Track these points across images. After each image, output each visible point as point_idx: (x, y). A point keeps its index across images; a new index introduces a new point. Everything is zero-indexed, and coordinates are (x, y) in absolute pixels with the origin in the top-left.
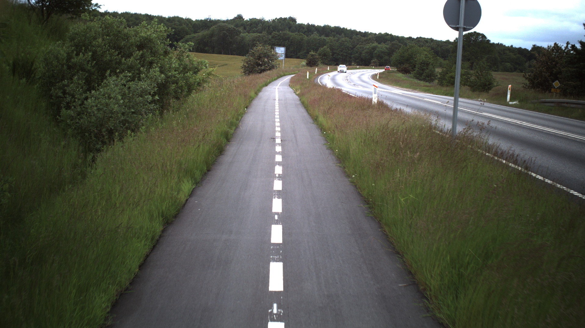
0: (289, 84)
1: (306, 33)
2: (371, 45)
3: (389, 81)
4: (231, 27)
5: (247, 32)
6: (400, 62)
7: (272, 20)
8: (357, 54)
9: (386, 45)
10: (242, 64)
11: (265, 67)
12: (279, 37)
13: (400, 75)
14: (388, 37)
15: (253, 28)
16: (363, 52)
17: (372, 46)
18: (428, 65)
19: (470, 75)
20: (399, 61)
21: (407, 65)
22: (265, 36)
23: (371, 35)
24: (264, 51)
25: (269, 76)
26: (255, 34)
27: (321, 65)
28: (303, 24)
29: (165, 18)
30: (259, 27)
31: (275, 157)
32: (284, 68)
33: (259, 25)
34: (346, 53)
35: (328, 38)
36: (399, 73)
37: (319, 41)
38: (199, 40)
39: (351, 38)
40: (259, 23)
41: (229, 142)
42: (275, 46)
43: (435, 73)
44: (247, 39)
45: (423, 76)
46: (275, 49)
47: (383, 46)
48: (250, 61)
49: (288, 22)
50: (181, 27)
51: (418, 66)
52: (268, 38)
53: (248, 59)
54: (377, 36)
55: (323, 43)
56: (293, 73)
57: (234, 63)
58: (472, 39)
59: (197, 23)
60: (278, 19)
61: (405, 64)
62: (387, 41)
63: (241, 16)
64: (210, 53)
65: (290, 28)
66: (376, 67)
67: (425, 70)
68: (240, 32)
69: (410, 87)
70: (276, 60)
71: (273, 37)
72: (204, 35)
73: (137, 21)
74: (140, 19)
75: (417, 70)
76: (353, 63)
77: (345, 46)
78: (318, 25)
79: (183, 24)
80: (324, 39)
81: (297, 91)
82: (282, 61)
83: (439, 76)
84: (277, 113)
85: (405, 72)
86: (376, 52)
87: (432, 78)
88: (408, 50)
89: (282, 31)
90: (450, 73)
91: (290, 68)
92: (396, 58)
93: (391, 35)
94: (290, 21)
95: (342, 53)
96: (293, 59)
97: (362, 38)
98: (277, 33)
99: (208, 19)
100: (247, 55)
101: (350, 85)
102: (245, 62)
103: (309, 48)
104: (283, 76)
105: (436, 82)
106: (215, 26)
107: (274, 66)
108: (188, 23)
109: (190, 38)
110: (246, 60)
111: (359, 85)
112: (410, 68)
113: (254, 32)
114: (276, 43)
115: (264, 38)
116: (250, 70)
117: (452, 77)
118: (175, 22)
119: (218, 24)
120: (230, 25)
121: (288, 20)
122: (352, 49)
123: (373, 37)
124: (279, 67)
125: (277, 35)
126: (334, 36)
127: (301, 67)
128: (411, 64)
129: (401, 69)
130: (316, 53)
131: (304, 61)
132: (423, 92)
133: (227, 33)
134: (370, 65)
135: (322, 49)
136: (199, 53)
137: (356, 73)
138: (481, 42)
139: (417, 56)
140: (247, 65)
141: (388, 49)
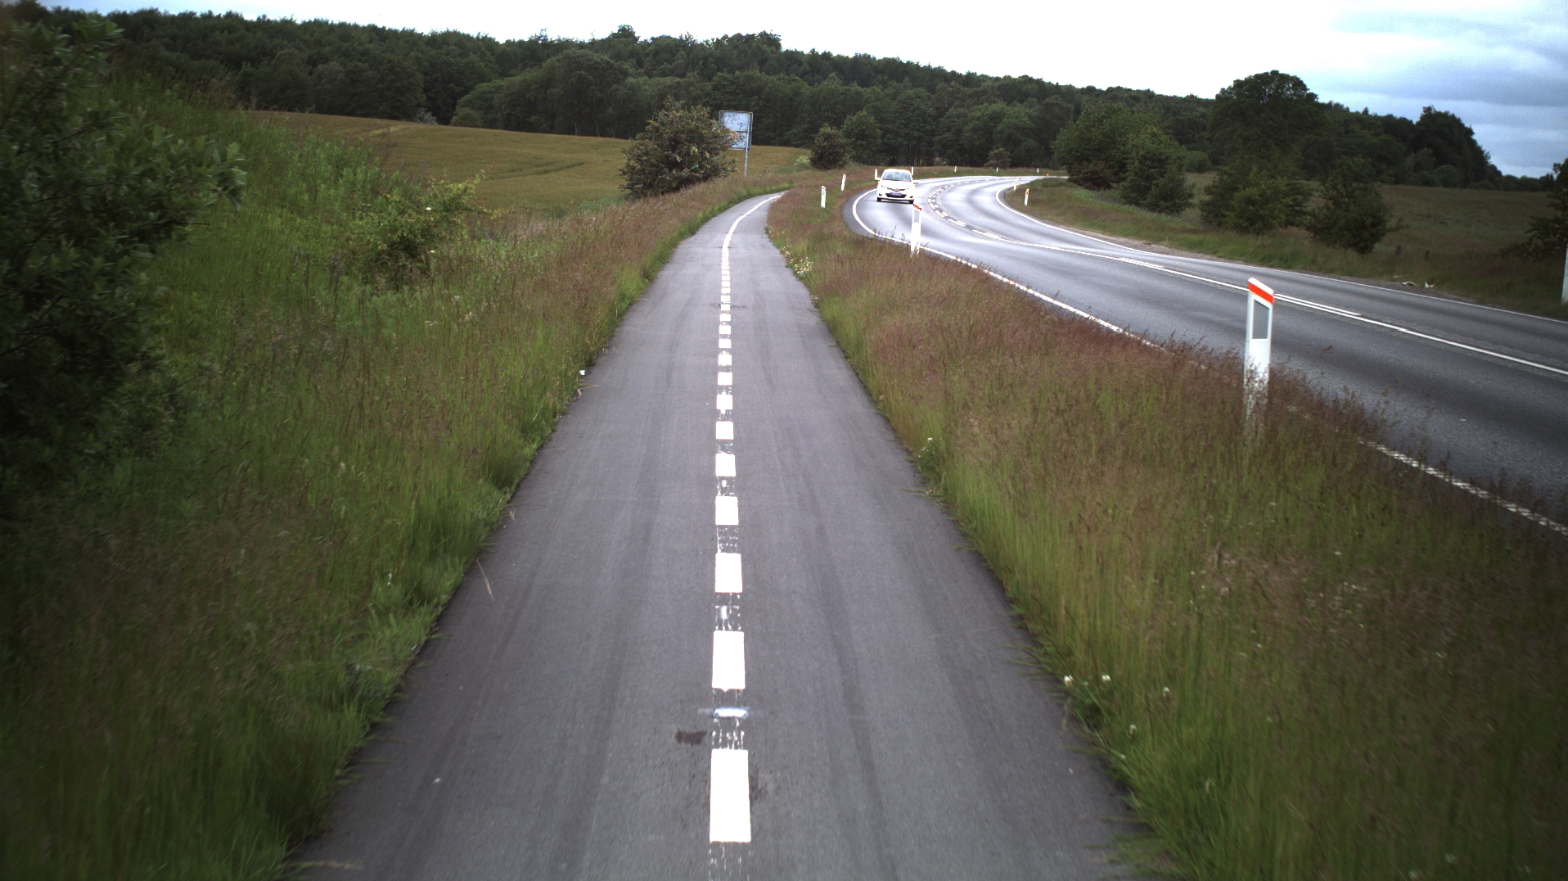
0: (767, 227)
1: (806, 77)
2: (987, 107)
3: (1063, 214)
4: (602, 60)
5: (645, 73)
6: (1078, 156)
7: (713, 40)
8: (948, 135)
9: (1027, 107)
10: (622, 161)
11: (692, 171)
12: (734, 87)
13: (1082, 193)
14: (1029, 86)
15: (663, 64)
16: (967, 128)
17: (990, 112)
18: (1162, 163)
19: (1301, 195)
20: (1077, 152)
21: (1101, 165)
22: (692, 85)
23: (987, 82)
24: (688, 124)
25: (703, 201)
26: (668, 78)
27: (853, 166)
28: (798, 52)
29: (420, 36)
30: (678, 59)
32: (748, 175)
33: (678, 55)
34: (918, 130)
35: (869, 90)
36: (1071, 187)
37: (842, 97)
38: (511, 95)
39: (932, 90)
40: (678, 51)
42: (723, 109)
43: (1185, 187)
44: (646, 93)
45: (1149, 197)
46: (722, 117)
47: (1020, 112)
48: (647, 154)
49: (758, 47)
50: (464, 61)
51: (1135, 168)
52: (702, 91)
53: (641, 147)
54: (1000, 83)
55: (855, 104)
56: (774, 188)
57: (604, 161)
58: (1265, 92)
59: (509, 50)
60: (730, 39)
61: (1095, 162)
62: (1027, 97)
63: (629, 29)
64: (544, 132)
65: (762, 62)
66: (1003, 170)
67: (1155, 179)
68: (626, 74)
69: (1136, 234)
70: (724, 150)
71: (715, 88)
72: (525, 80)
73: (344, 45)
74: (353, 37)
75: (1130, 178)
77: (914, 111)
78: (838, 56)
79: (471, 54)
80: (858, 93)
81: (797, 262)
82: (741, 152)
83: (1204, 197)
85: (1094, 184)
86: (1000, 127)
87: (1175, 202)
88: (1100, 121)
89: (741, 72)
90: (1244, 188)
91: (765, 172)
92: (1067, 145)
93: (1039, 82)
94: (763, 44)
95: (907, 132)
96: (772, 147)
97: (960, 88)
98: (728, 76)
99: (540, 37)
100: (638, 136)
101: (958, 228)
102: (633, 156)
103: (816, 116)
104: (748, 198)
105: (1192, 214)
106: (558, 57)
107: (720, 167)
108: (484, 49)
109: (490, 92)
110: (635, 150)
111: (985, 229)
112: (1108, 172)
113: (664, 74)
114: (725, 103)
115: (692, 88)
116: (647, 179)
117: (1249, 201)
118: (450, 48)
119: (565, 52)
120: (600, 53)
121: (759, 40)
122: (935, 119)
123: (993, 88)
124: (732, 171)
125: (729, 81)
126: (885, 85)
127: (798, 171)
128: (1111, 160)
129: (1081, 175)
130: (838, 130)
131: (803, 154)
132: (1182, 251)
133: (590, 77)
134: (986, 164)
135: (854, 120)
136: (510, 130)
137: (953, 188)
138: (1291, 99)
139: (1128, 138)
140: (638, 166)
141: (1035, 119)
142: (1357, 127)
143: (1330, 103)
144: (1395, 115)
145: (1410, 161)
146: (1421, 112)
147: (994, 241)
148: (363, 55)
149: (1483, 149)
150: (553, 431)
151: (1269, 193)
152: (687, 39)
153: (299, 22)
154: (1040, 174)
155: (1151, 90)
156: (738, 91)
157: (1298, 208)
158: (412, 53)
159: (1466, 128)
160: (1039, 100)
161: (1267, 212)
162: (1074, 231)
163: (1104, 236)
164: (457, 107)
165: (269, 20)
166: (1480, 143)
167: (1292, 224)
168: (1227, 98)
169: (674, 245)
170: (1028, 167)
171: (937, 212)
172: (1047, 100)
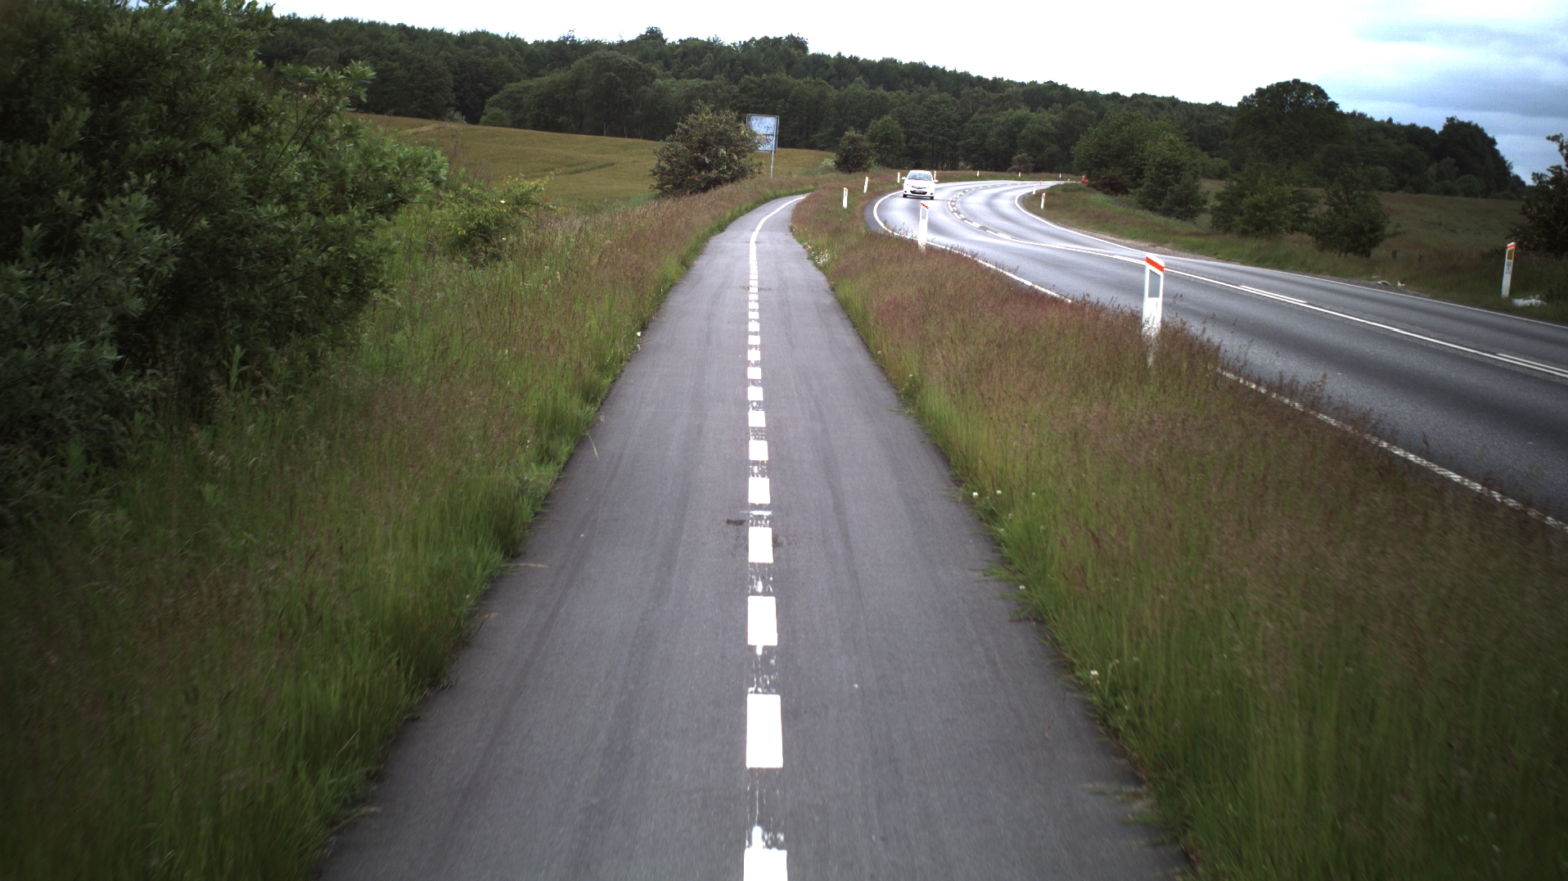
0: (791, 225)
1: (832, 80)
2: (1011, 114)
3: (1076, 217)
4: (630, 61)
5: (672, 75)
6: (1097, 162)
7: (740, 42)
8: (972, 139)
9: (1051, 113)
10: (652, 163)
11: (720, 172)
12: (761, 89)
13: (1099, 198)
14: (1055, 92)
15: (690, 66)
16: (991, 132)
17: (1014, 116)
18: (1177, 169)
19: (1307, 202)
20: (1096, 157)
21: (1119, 171)
22: (720, 87)
24: (717, 127)
25: (731, 201)
26: (694, 80)
27: (876, 169)
28: (826, 56)
29: (450, 36)
30: (705, 62)
31: (745, 718)
32: (774, 176)
33: (705, 58)
34: (943, 135)
35: (894, 94)
37: (869, 99)
38: (540, 95)
39: (957, 95)
40: (706, 53)
41: (514, 557)
42: (750, 112)
43: (1199, 194)
44: (674, 95)
45: (1164, 202)
46: (749, 120)
47: (1044, 118)
48: (676, 155)
49: (785, 50)
50: (493, 60)
51: (1152, 174)
52: (730, 94)
53: (671, 149)
54: (1025, 88)
55: (881, 109)
56: (799, 190)
57: (634, 162)
58: (1287, 100)
59: (537, 50)
60: (757, 42)
61: (1113, 168)
62: (1052, 103)
63: (657, 31)
64: (572, 133)
65: (789, 66)
66: (1026, 175)
67: (1171, 185)
68: (654, 76)
69: (1144, 237)
70: (751, 152)
71: (742, 91)
72: (554, 81)
73: (374, 43)
74: (383, 36)
75: (1146, 183)
76: (962, 164)
77: (939, 115)
78: (865, 60)
79: (500, 54)
80: (883, 97)
81: (818, 254)
82: (767, 155)
83: (1216, 203)
85: (1112, 189)
86: (1024, 132)
87: (1190, 208)
88: (1119, 128)
89: (768, 74)
90: (1252, 195)
91: (790, 175)
92: (1087, 150)
93: (1064, 88)
94: (790, 47)
95: (932, 136)
96: (798, 150)
97: (987, 93)
98: (755, 78)
99: (567, 38)
100: (668, 138)
101: (972, 229)
102: (664, 157)
103: (841, 119)
104: (772, 199)
105: (1205, 219)
106: (586, 59)
107: (747, 169)
108: (513, 49)
109: (519, 92)
110: (665, 152)
111: (997, 229)
112: (1127, 178)
113: (691, 76)
114: (752, 106)
115: (719, 91)
116: (677, 180)
117: (1257, 207)
118: (479, 48)
119: (594, 53)
120: (628, 55)
121: (786, 43)
122: (960, 123)
123: (1017, 93)
124: (759, 173)
125: (756, 84)
126: (910, 89)
127: (823, 173)
128: (1129, 166)
129: (1100, 181)
130: (863, 134)
131: (828, 157)
132: (1184, 252)
133: (618, 78)
134: (1009, 169)
135: (879, 124)
136: (539, 130)
137: (974, 192)
138: (1311, 108)
139: (1146, 145)
140: (668, 167)
141: (1059, 125)
142: (1381, 136)
143: (1354, 113)
144: (1418, 124)
145: (1432, 170)
146: (1445, 121)
147: (1006, 241)
148: (392, 54)
149: (1506, 158)
150: (622, 371)
151: (1275, 200)
152: (715, 42)
153: (329, 20)
154: (1062, 179)
155: (1176, 97)
156: (765, 94)
157: (1304, 215)
158: (442, 53)
159: (1489, 138)
160: (1063, 105)
161: (1273, 218)
162: (1084, 233)
163: (1112, 238)
164: (486, 107)
165: (299, 18)
166: (1502, 153)
167: (1298, 230)
168: (1249, 106)
169: (704, 239)
170: (1051, 172)
171: (955, 214)
172: (1072, 106)
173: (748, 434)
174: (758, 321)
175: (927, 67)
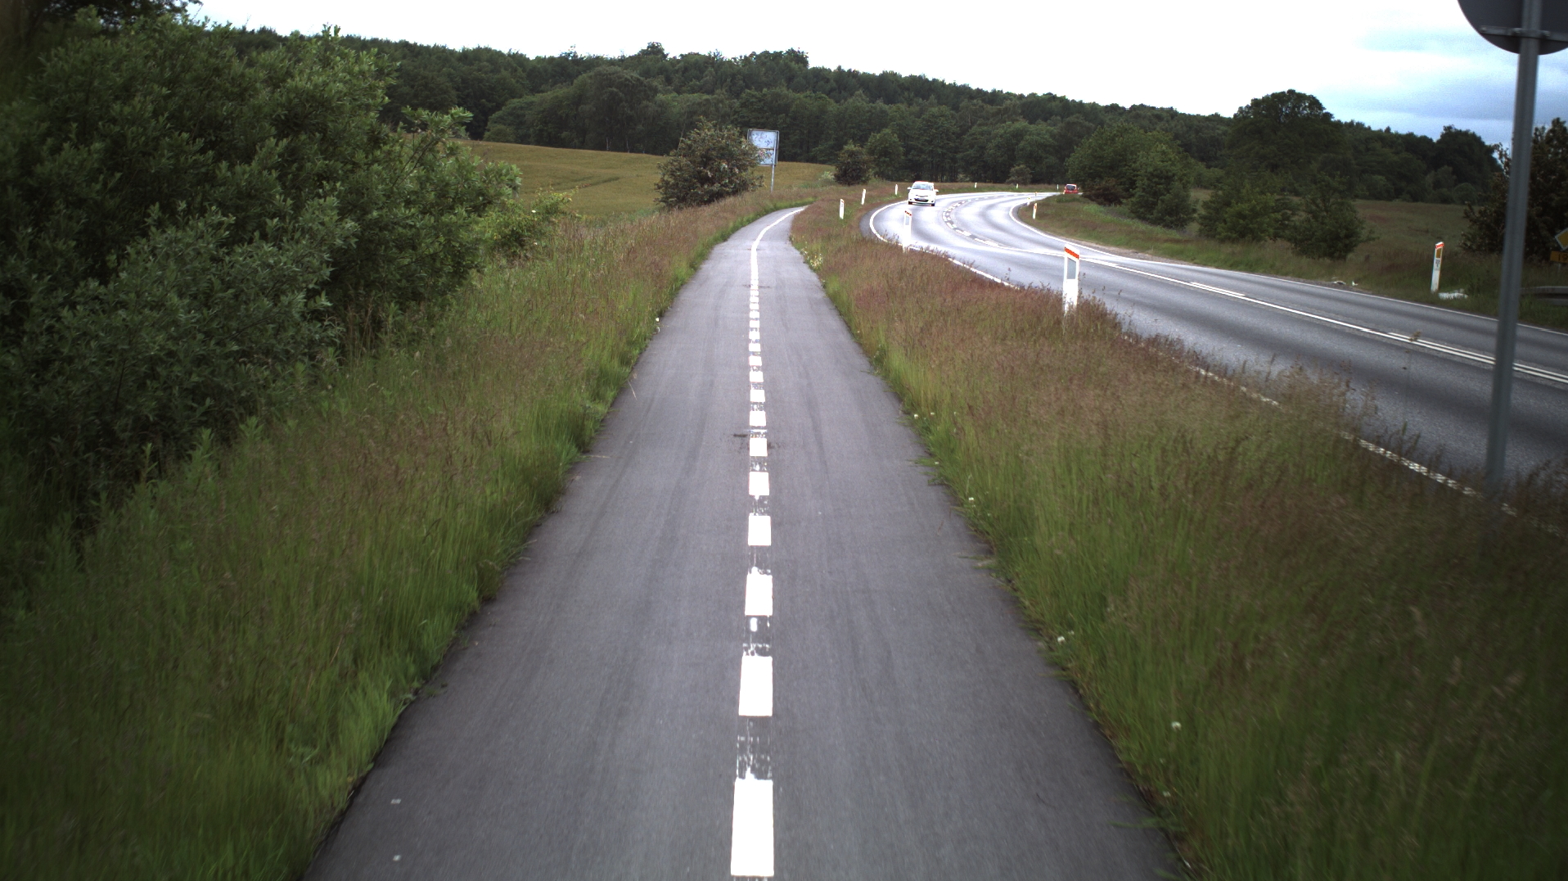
0: (790, 234)
1: (833, 94)
2: (1009, 126)
3: (1066, 227)
4: (632, 77)
5: (674, 90)
6: (1091, 173)
7: (741, 57)
8: (971, 152)
9: (1049, 125)
10: (657, 178)
11: (722, 185)
12: (762, 103)
13: (1092, 208)
14: (1053, 104)
15: (691, 81)
16: (990, 145)
17: (1012, 129)
18: (1169, 179)
19: (1289, 209)
20: (1090, 169)
21: (1112, 182)
22: (722, 101)
23: (1011, 100)
24: (719, 142)
25: (733, 212)
26: (695, 95)
27: (875, 181)
28: (826, 70)
29: (452, 52)
30: (706, 76)
31: (747, 525)
32: (774, 189)
33: (706, 73)
34: (942, 147)
35: (894, 107)
36: (1084, 203)
37: (870, 113)
38: (543, 112)
39: (956, 108)
40: (706, 67)
41: (586, 452)
42: (751, 127)
43: (1190, 203)
44: (675, 110)
45: (1155, 211)
46: (750, 135)
47: (1042, 130)
48: (680, 169)
49: (786, 64)
50: (496, 76)
51: (1143, 184)
52: (731, 109)
53: (675, 164)
54: (1024, 100)
55: (879, 122)
56: (798, 202)
57: (638, 176)
58: (1282, 111)
59: (539, 66)
60: (757, 56)
61: (1106, 178)
62: (1051, 115)
63: (658, 46)
64: (575, 148)
65: (790, 80)
66: (1023, 187)
67: (1162, 194)
68: (656, 91)
69: (1127, 244)
70: (753, 167)
71: (743, 105)
72: (557, 97)
75: (1138, 193)
76: (960, 175)
77: (939, 128)
78: (865, 74)
79: (502, 70)
80: (883, 112)
81: (813, 258)
82: (768, 168)
83: (1203, 212)
84: (754, 335)
85: (1106, 200)
86: (1022, 144)
87: (1180, 218)
88: (1113, 140)
89: (769, 89)
90: (1237, 203)
91: (790, 187)
92: (1081, 162)
93: (1063, 100)
94: (791, 61)
95: (931, 148)
96: (798, 163)
97: (985, 106)
98: (755, 93)
99: (569, 54)
100: (671, 153)
101: (962, 237)
102: (668, 171)
103: (841, 133)
104: (774, 211)
105: (1194, 227)
106: (589, 74)
107: (748, 182)
108: (515, 65)
109: (522, 108)
110: (669, 167)
111: (986, 237)
112: (1120, 188)
113: (693, 91)
114: (753, 121)
115: (721, 105)
116: (681, 193)
117: (1241, 215)
118: (481, 64)
119: (598, 69)
120: (629, 70)
121: (786, 58)
122: (959, 136)
123: (1015, 106)
124: (760, 186)
125: (757, 98)
126: (910, 102)
127: (822, 186)
128: (1123, 177)
129: (1093, 192)
130: (862, 147)
131: (828, 171)
132: (1165, 257)
133: (621, 94)
134: (1007, 181)
135: (878, 137)
136: (542, 145)
137: (970, 203)
138: (1307, 118)
139: (1139, 156)
140: (672, 181)
141: (1057, 137)
142: (1378, 145)
143: (1352, 122)
144: (1416, 133)
145: (1429, 179)
146: (1441, 131)
147: (994, 248)
150: (646, 346)
151: (1258, 208)
152: (715, 56)
154: (1055, 191)
155: (1174, 108)
156: (765, 109)
157: (1287, 222)
158: (445, 69)
159: (1486, 146)
160: (1062, 117)
161: (1256, 226)
163: (1097, 246)
164: (489, 123)
167: (1279, 237)
168: (1244, 117)
169: (710, 246)
170: (1049, 183)
171: (948, 224)
172: (1072, 119)
173: (749, 386)
174: (758, 311)
175: (927, 80)
